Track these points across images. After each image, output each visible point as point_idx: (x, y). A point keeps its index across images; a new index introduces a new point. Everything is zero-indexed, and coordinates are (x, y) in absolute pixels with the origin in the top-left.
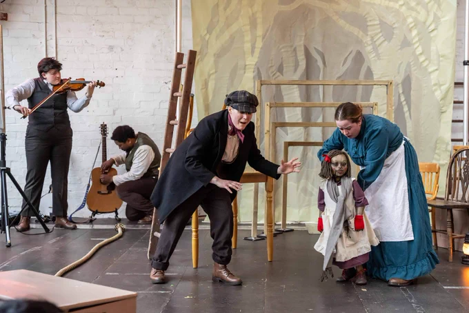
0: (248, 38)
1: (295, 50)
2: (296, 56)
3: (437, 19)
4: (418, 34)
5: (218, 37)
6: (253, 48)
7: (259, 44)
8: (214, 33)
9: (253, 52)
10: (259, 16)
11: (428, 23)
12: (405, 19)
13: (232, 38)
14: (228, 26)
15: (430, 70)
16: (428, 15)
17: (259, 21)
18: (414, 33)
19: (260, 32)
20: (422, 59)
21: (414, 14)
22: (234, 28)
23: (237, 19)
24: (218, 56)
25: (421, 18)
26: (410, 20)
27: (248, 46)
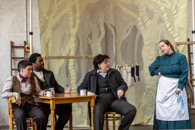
0: (71, 18)
1: (99, 25)
2: (99, 28)
3: (177, 7)
4: (167, 16)
5: (53, 18)
6: (74, 24)
7: (78, 22)
8: (51, 16)
9: (74, 26)
10: (78, 5)
11: (172, 10)
12: (160, 8)
13: (62, 19)
14: (59, 11)
15: (174, 36)
16: (172, 5)
17: (78, 8)
18: (165, 15)
19: (78, 15)
20: (170, 30)
21: (164, 5)
22: (63, 12)
23: (65, 7)
24: (54, 29)
25: (169, 7)
26: (162, 8)
27: (71, 23)
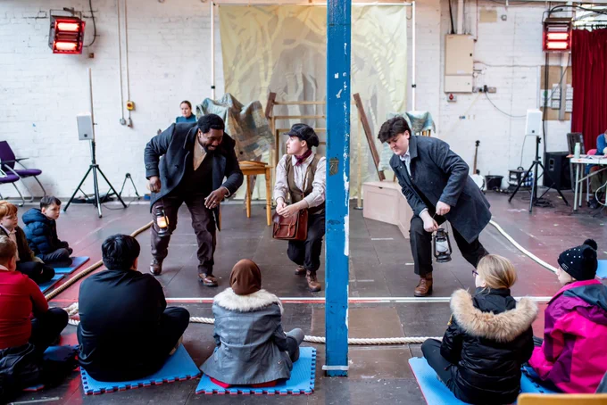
0: (262, 68)
1: (296, 77)
2: (296, 80)
3: (394, 55)
4: (382, 65)
5: (241, 68)
6: (266, 75)
7: (270, 73)
8: (238, 66)
9: (266, 78)
10: (270, 52)
11: (388, 58)
12: (372, 55)
13: (251, 68)
14: (248, 60)
15: (390, 90)
16: (388, 51)
17: (270, 57)
18: (379, 64)
19: (270, 64)
20: (384, 83)
21: (378, 51)
22: (252, 61)
23: (254, 55)
24: (242, 81)
25: (383, 54)
26: (375, 56)
27: (262, 74)
